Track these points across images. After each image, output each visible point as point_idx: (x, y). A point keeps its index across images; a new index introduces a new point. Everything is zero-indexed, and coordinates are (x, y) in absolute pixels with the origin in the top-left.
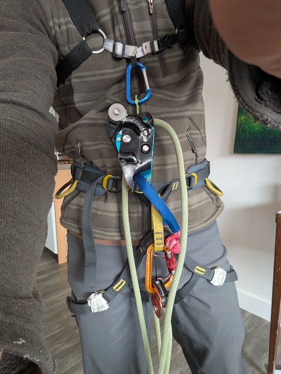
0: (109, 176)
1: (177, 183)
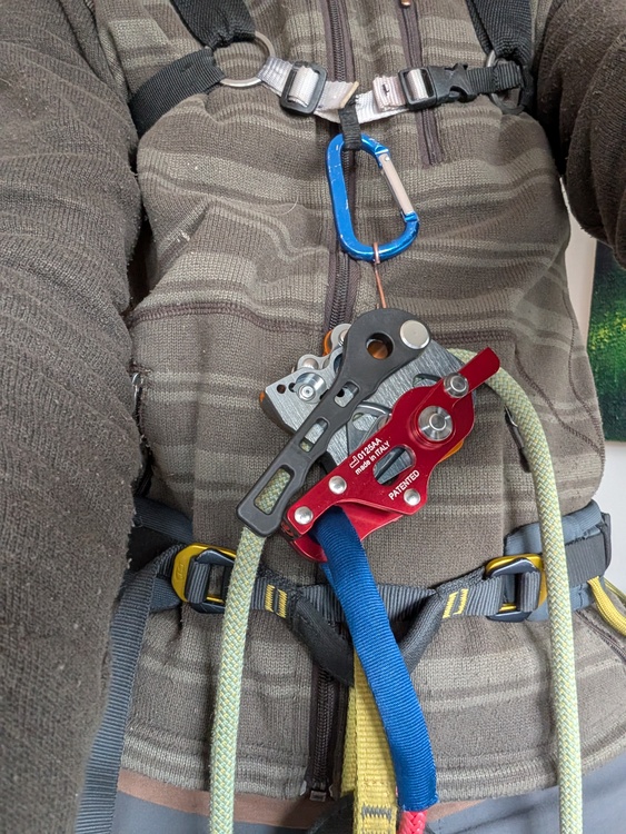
0: (195, 549)
1: (465, 591)
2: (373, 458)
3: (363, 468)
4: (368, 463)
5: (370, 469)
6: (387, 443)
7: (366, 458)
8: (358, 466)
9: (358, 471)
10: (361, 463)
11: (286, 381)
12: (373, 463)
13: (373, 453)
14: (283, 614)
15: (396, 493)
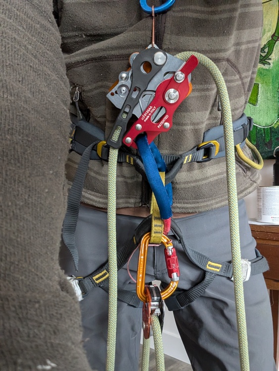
1: (191, 155)
2: (150, 114)
3: (147, 119)
4: (148, 117)
5: (149, 118)
6: (155, 107)
7: (147, 115)
8: (145, 119)
9: (145, 121)
10: (146, 117)
11: (113, 91)
12: (150, 116)
13: (150, 112)
14: (132, 163)
15: (160, 125)
